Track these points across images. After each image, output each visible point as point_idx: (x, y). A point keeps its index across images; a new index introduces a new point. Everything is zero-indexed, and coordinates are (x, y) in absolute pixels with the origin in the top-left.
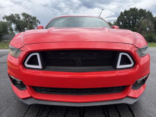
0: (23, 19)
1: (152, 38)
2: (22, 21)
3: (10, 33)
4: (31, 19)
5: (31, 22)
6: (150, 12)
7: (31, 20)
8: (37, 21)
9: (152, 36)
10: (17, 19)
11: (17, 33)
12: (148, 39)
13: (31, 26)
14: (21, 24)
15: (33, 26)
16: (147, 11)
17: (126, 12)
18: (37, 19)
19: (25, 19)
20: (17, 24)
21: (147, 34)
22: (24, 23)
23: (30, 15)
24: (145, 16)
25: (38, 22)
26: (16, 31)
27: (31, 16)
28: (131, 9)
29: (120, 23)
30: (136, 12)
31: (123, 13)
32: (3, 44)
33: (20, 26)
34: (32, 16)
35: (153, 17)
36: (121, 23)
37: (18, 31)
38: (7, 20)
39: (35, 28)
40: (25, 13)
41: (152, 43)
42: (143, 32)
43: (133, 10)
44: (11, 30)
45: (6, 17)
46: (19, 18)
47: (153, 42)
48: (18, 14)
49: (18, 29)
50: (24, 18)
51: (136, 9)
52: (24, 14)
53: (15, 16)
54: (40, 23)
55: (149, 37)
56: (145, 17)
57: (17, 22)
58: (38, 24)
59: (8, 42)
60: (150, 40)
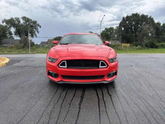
0: (24, 23)
1: (153, 44)
2: (22, 25)
3: (8, 36)
4: (32, 23)
5: (32, 26)
6: (152, 18)
7: (31, 24)
8: (37, 25)
9: (154, 42)
10: (17, 22)
11: (17, 37)
13: (32, 30)
14: (21, 28)
15: (33, 30)
16: (148, 17)
17: (127, 17)
18: (37, 23)
19: (25, 23)
20: (17, 28)
21: (148, 40)
22: (24, 27)
23: (30, 19)
24: (146, 21)
26: (15, 35)
27: (31, 20)
28: (133, 14)
30: (138, 18)
31: (125, 19)
32: (3, 49)
33: (20, 30)
34: (33, 20)
35: (155, 22)
36: (123, 29)
37: (18, 35)
38: (6, 24)
39: (36, 32)
40: (25, 17)
41: (153, 49)
42: (144, 38)
43: (135, 15)
44: (11, 34)
45: (6, 20)
46: (19, 22)
47: (155, 48)
49: (18, 33)
50: (24, 22)
51: (138, 14)
52: (24, 18)
53: (15, 19)
54: (40, 27)
55: (151, 43)
56: (147, 23)
57: (17, 26)
58: (39, 28)
59: (7, 46)
60: (152, 45)
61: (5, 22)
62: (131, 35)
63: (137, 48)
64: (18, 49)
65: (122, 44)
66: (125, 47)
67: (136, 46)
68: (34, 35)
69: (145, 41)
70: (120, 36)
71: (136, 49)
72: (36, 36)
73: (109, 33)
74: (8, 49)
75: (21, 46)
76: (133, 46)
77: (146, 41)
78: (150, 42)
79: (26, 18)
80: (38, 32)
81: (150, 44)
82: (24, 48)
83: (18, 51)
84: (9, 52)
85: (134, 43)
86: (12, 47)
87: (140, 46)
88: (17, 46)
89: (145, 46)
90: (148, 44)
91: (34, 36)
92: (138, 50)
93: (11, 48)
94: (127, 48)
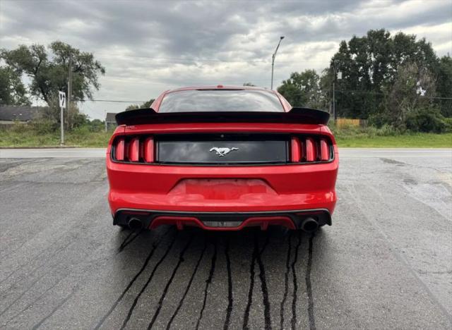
0: (56, 60)
1: (429, 119)
2: (51, 66)
3: (15, 98)
4: (79, 60)
5: (78, 69)
6: (427, 42)
7: (78, 63)
8: (94, 67)
9: (432, 113)
10: (36, 59)
11: (37, 99)
12: (419, 120)
13: (78, 80)
14: (48, 75)
15: (83, 81)
16: (417, 41)
17: (355, 41)
18: (94, 60)
19: (59, 61)
20: (37, 74)
21: (414, 108)
22: (58, 72)
23: (74, 49)
24: (411, 53)
25: (100, 70)
26: (34, 94)
27: (78, 52)
28: (371, 33)
29: (336, 75)
30: (385, 44)
33: (44, 79)
34: (81, 51)
35: (435, 57)
36: (340, 75)
37: (41, 95)
38: (8, 62)
39: (89, 85)
40: (60, 43)
41: (429, 134)
42: (402, 102)
43: (378, 37)
44: (20, 90)
45: (6, 53)
46: (43, 57)
47: (434, 132)
49: (41, 88)
50: (58, 57)
51: (385, 33)
52: (57, 46)
53: (30, 50)
54: (103, 71)
55: (422, 117)
56: (412, 59)
57: (37, 68)
58: (98, 73)
59: (10, 126)
60: (425, 125)
61: (4, 58)
62: (364, 92)
63: (381, 131)
64: (39, 134)
65: (336, 118)
66: (346, 128)
67: (379, 126)
68: (85, 95)
69: (404, 110)
70: (332, 97)
71: (378, 134)
72: (90, 97)
73: (302, 87)
74: (12, 135)
75: (47, 125)
76: (369, 124)
77: (407, 111)
78: (418, 115)
79: (62, 46)
80: (96, 86)
81: (421, 121)
82: (54, 130)
83: (40, 140)
84: (14, 141)
85: (372, 117)
86: (23, 127)
87: (392, 126)
88: (37, 125)
89: (404, 125)
90: (413, 119)
91: (86, 98)
92: (385, 138)
93: (20, 130)
94: (352, 133)
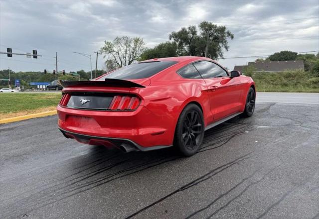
0: (202, 34)
2: (198, 39)
4: (216, 32)
5: (216, 38)
7: (215, 34)
8: (226, 35)
10: (191, 35)
13: (214, 45)
14: (196, 45)
15: (218, 46)
18: (226, 31)
19: (204, 34)
20: (190, 44)
22: (202, 42)
23: (213, 25)
25: (230, 37)
27: (216, 27)
33: (195, 47)
34: (218, 26)
38: (175, 40)
39: (222, 48)
40: (205, 22)
45: (174, 34)
46: (194, 33)
48: (194, 25)
50: (203, 31)
52: (203, 25)
53: (187, 30)
54: (232, 37)
57: (191, 41)
58: (228, 39)
61: (173, 37)
68: (218, 55)
72: (221, 56)
79: (206, 24)
80: (227, 48)
91: (219, 57)
